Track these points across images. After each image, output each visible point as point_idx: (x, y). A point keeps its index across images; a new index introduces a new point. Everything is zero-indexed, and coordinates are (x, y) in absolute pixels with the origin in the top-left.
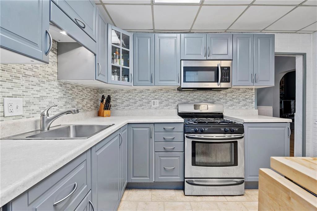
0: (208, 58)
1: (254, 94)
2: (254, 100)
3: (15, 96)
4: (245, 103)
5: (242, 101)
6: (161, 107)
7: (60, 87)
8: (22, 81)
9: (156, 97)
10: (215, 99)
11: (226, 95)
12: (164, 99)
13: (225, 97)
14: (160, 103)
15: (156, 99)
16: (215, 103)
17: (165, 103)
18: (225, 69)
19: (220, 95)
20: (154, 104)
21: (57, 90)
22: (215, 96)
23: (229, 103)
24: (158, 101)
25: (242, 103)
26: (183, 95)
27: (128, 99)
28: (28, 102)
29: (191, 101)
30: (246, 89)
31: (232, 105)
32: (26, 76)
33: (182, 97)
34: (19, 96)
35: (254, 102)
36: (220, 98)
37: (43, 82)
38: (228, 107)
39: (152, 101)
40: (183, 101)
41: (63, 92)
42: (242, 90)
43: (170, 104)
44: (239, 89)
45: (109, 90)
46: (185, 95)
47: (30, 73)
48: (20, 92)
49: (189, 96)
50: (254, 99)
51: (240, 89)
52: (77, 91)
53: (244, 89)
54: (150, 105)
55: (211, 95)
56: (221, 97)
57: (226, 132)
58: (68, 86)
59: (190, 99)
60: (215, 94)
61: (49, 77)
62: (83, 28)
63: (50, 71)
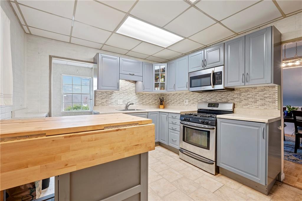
0: (205, 68)
1: (277, 92)
2: (277, 99)
3: (120, 99)
4: (263, 102)
5: (259, 100)
6: (189, 105)
7: (136, 95)
8: (122, 95)
9: (187, 97)
10: (229, 98)
11: (240, 94)
12: (191, 99)
13: (239, 97)
14: (189, 102)
15: (187, 99)
16: (229, 103)
17: (192, 102)
18: (218, 73)
19: (234, 94)
20: (186, 103)
22: (229, 96)
23: (244, 102)
24: (187, 100)
25: (259, 103)
26: (203, 95)
28: (124, 101)
29: (209, 101)
30: (264, 87)
31: (246, 105)
32: (123, 93)
33: (203, 97)
35: (277, 101)
36: (234, 98)
37: (129, 94)
38: (242, 106)
39: (185, 100)
40: (204, 100)
41: (138, 97)
42: (259, 88)
43: (195, 102)
44: (255, 88)
45: (166, 94)
46: (205, 95)
47: (125, 92)
48: (122, 98)
49: (208, 97)
50: (277, 97)
51: (257, 87)
52: (145, 96)
53: (263, 87)
54: (183, 103)
55: (225, 95)
56: (235, 96)
57: (203, 123)
58: (140, 94)
59: (208, 98)
60: (229, 94)
61: (132, 92)
62: (133, 75)
63: (132, 90)
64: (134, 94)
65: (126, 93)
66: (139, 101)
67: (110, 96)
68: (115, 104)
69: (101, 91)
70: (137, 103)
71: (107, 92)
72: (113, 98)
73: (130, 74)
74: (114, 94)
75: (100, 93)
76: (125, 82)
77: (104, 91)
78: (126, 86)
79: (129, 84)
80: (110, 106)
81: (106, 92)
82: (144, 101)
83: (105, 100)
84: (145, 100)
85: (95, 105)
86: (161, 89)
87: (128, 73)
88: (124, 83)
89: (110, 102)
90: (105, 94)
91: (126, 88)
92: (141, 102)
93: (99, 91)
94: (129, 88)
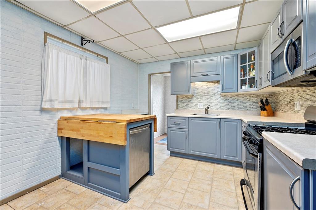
0: (283, 39)
3: (201, 102)
6: (301, 111)
7: (222, 98)
8: (204, 98)
9: (298, 96)
12: (303, 100)
14: (301, 105)
15: (298, 100)
17: (304, 106)
21: (220, 99)
24: (299, 102)
27: (271, 97)
28: (205, 104)
32: (205, 96)
34: (203, 102)
37: (212, 97)
39: (296, 103)
41: (225, 100)
48: (203, 101)
52: (237, 98)
54: (294, 107)
61: (215, 94)
62: (207, 75)
63: (216, 91)
64: (219, 96)
65: (209, 96)
66: (227, 104)
67: (190, 99)
68: (196, 108)
69: (182, 96)
70: (223, 107)
71: (188, 96)
72: (193, 101)
73: (203, 75)
74: (194, 98)
75: (181, 97)
76: (207, 84)
77: (184, 96)
78: (208, 88)
79: (211, 85)
80: (190, 109)
81: (186, 96)
82: (235, 104)
83: (185, 104)
84: (237, 103)
85: (177, 109)
86: (251, 87)
87: (200, 74)
88: (205, 85)
89: (190, 106)
90: (185, 98)
91: (209, 90)
92: (230, 106)
93: (180, 96)
94: (213, 90)
